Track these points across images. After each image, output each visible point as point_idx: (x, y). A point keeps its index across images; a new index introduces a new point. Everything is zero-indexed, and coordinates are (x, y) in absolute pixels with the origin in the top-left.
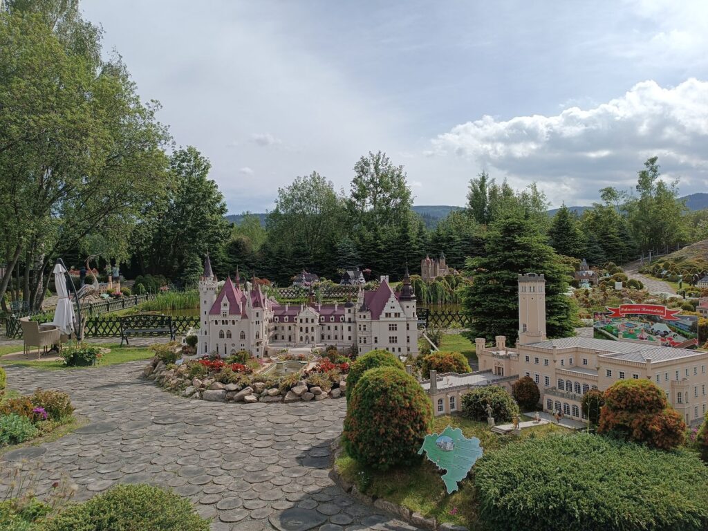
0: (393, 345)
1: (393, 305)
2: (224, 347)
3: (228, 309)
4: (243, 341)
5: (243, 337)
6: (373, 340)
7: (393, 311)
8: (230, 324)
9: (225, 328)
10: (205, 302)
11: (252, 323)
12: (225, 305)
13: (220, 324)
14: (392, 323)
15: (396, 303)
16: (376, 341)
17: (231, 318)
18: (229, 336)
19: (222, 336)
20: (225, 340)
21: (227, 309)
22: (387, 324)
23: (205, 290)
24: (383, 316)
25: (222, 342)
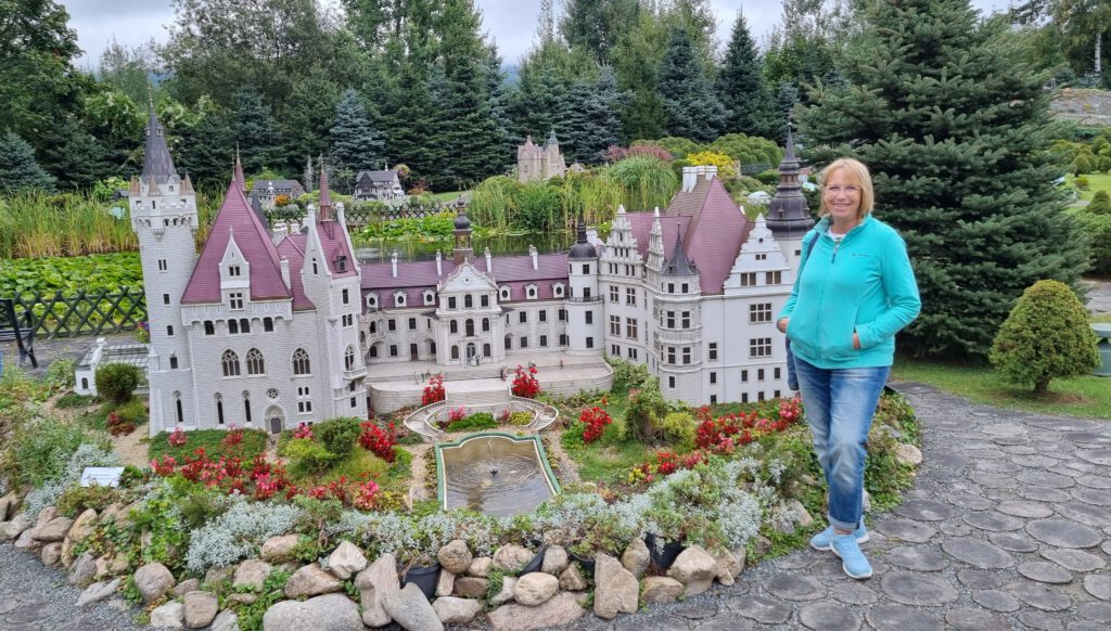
0: (761, 362)
1: (761, 249)
2: (242, 401)
3: (246, 284)
4: (303, 380)
5: (301, 365)
6: (706, 351)
7: (760, 268)
8: (257, 329)
9: (240, 344)
10: (163, 265)
11: (333, 322)
12: (234, 271)
13: (222, 331)
14: (757, 302)
15: (771, 244)
16: (713, 355)
17: (256, 311)
18: (256, 365)
19: (230, 366)
20: (245, 380)
21: (242, 283)
22: (747, 304)
23: (158, 224)
24: (733, 283)
25: (233, 387)
